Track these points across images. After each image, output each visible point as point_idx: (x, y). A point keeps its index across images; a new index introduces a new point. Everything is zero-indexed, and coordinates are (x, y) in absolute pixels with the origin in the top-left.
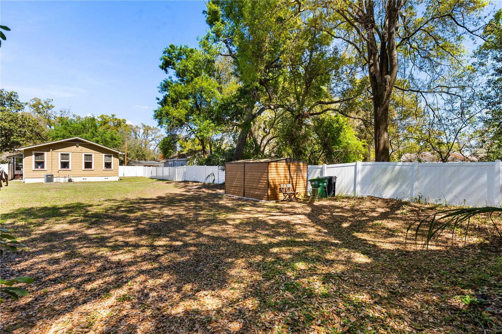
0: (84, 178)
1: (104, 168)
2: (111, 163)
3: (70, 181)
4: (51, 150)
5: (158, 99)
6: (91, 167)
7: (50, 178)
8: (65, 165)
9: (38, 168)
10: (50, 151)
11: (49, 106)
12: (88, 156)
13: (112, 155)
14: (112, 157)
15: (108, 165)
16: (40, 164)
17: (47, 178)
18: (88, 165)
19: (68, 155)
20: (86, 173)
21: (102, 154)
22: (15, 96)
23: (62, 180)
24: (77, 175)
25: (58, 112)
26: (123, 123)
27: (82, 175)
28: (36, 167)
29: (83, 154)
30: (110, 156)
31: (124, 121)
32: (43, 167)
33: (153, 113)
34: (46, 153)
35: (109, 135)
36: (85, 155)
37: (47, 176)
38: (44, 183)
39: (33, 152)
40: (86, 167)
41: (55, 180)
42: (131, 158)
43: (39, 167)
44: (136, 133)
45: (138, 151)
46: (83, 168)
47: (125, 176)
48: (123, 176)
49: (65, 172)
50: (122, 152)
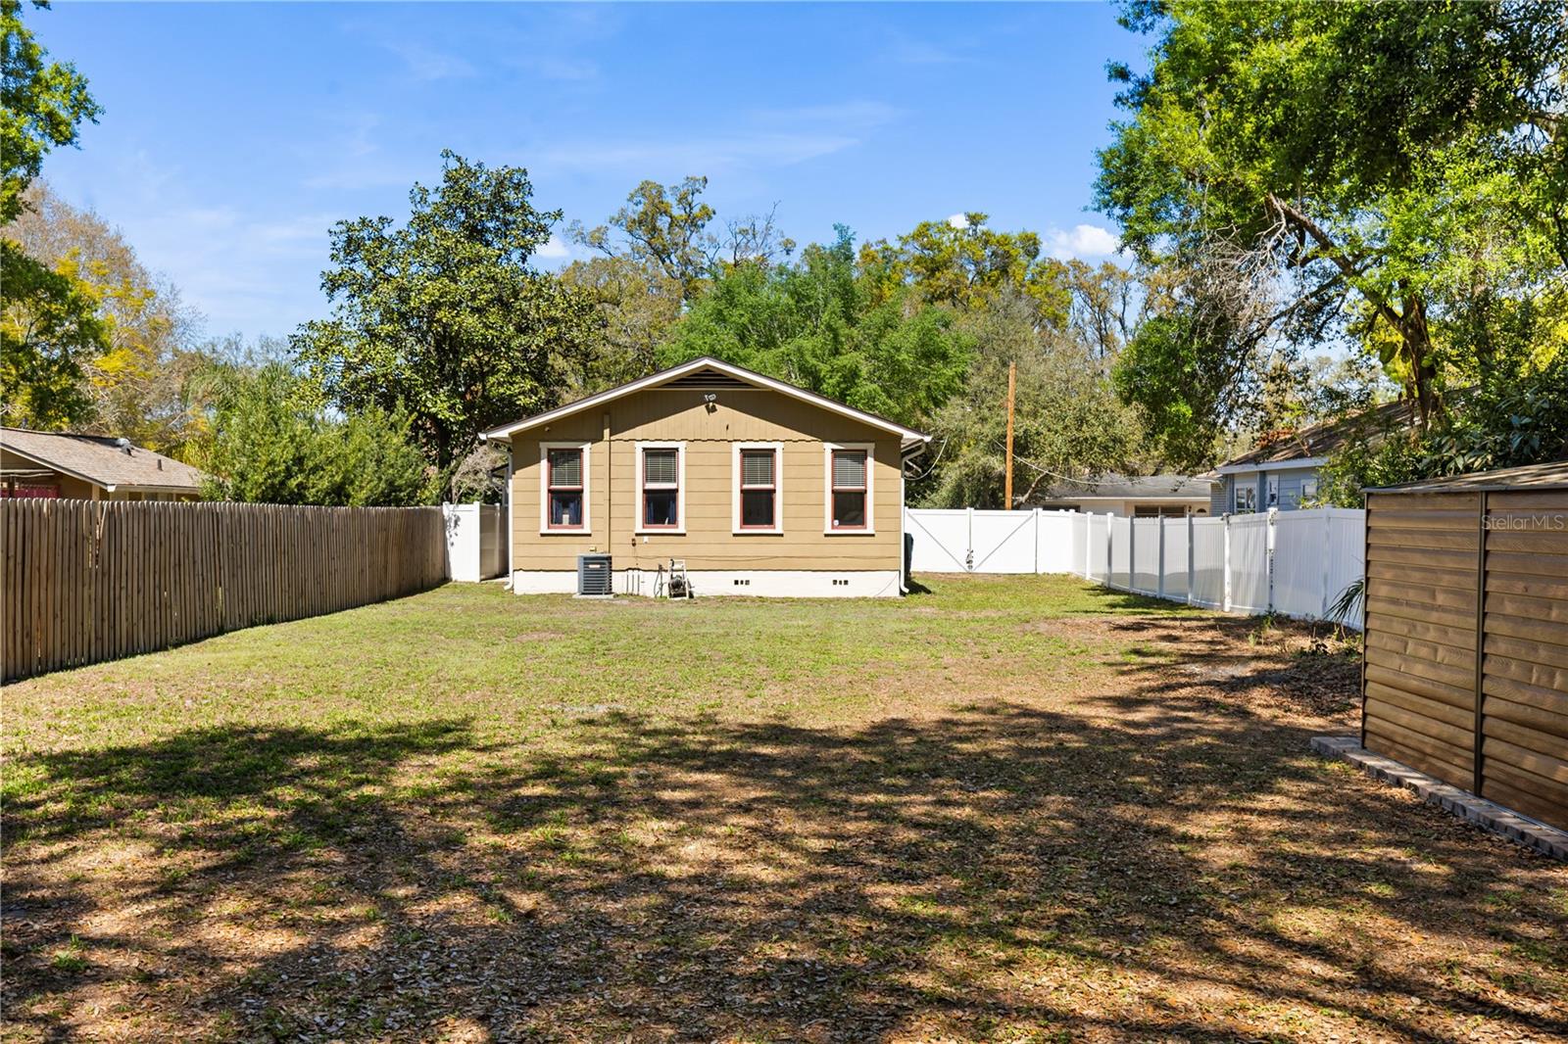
0: (741, 576)
1: (828, 523)
2: (862, 494)
3: (678, 588)
4: (607, 432)
5: (1122, 74)
6: (769, 520)
7: (597, 575)
8: (661, 507)
9: (559, 521)
10: (601, 439)
11: (696, 211)
12: (758, 459)
13: (870, 447)
14: (870, 461)
15: (849, 508)
16: (566, 502)
17: (587, 572)
18: (758, 508)
19: (672, 453)
20: (749, 548)
21: (817, 445)
22: (518, 187)
23: (650, 585)
24: (709, 558)
25: (725, 237)
26: (1023, 260)
27: (732, 559)
28: (554, 519)
29: (737, 447)
30: (860, 457)
31: (1031, 246)
32: (577, 519)
33: (1096, 173)
34: (587, 447)
35: (914, 336)
36: (746, 453)
37: (587, 560)
38: (578, 596)
39: (544, 446)
40: (748, 518)
41: (619, 582)
42: (1044, 461)
43: (566, 518)
44: (1102, 308)
45: (1081, 421)
46: (736, 525)
47: (979, 568)
48: (962, 568)
49: (659, 545)
50: (916, 429)
